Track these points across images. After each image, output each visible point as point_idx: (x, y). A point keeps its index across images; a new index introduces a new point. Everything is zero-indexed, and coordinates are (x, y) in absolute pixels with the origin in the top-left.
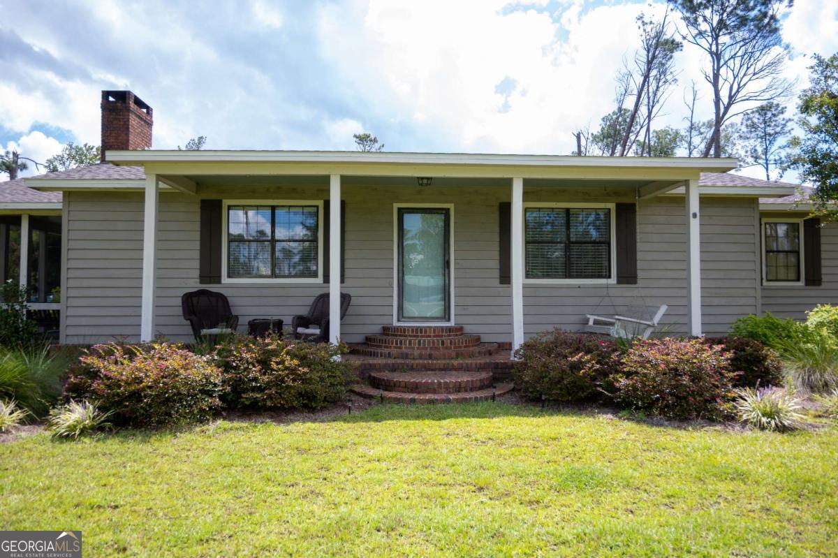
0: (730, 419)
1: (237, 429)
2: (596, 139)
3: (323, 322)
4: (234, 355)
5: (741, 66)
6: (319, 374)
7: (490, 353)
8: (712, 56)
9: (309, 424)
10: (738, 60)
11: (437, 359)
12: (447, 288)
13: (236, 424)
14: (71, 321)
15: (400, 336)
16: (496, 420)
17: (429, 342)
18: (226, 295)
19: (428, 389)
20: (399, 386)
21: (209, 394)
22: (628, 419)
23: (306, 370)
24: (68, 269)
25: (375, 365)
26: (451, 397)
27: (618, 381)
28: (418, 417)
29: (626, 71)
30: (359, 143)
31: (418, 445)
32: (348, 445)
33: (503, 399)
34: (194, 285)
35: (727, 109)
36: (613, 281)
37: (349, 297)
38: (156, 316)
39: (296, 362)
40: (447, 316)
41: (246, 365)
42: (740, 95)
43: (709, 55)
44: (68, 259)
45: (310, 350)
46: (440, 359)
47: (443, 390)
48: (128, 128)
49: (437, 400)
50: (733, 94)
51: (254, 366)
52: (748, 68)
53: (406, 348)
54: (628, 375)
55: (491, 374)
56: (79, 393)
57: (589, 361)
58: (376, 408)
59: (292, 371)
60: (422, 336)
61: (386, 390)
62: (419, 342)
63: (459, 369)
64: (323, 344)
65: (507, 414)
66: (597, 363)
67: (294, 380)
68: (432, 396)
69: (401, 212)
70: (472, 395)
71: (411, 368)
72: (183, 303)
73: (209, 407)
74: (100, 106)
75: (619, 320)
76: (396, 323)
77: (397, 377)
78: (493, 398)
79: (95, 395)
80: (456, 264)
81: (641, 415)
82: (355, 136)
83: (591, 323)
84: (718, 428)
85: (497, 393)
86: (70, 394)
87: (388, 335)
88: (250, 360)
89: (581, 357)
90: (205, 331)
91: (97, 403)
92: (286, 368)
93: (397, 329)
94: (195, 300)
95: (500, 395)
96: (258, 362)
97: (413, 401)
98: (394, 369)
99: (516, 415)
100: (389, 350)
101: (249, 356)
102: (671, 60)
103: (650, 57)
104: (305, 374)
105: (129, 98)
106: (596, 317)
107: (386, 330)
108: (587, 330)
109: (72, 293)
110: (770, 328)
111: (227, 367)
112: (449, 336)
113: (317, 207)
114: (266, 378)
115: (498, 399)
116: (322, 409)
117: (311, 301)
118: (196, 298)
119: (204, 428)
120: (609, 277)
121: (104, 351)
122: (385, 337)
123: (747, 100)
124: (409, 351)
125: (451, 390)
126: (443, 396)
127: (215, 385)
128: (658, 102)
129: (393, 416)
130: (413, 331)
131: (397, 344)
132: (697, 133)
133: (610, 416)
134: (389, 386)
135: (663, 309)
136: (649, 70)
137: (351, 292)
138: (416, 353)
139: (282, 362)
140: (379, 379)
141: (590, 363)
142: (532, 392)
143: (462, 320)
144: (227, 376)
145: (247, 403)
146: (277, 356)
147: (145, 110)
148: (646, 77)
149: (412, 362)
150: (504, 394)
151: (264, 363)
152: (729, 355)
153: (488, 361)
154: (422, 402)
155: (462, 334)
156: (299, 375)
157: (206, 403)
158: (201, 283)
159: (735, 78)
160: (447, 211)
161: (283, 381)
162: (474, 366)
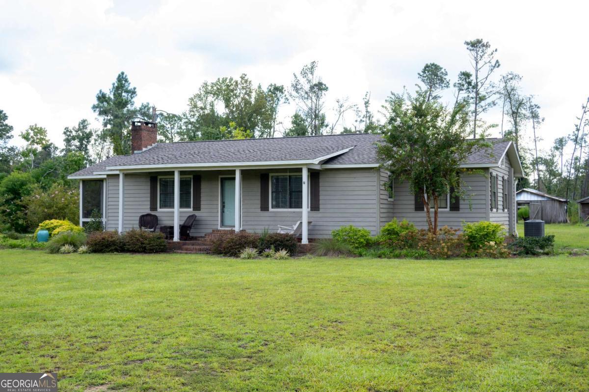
14: (109, 226)
18: (158, 216)
24: (108, 205)
34: (147, 212)
44: (108, 201)
48: (141, 138)
69: (222, 180)
72: (140, 218)
93: (220, 231)
107: (216, 231)
109: (110, 214)
113: (191, 178)
118: (146, 217)
137: (203, 215)
147: (151, 126)
158: (150, 211)
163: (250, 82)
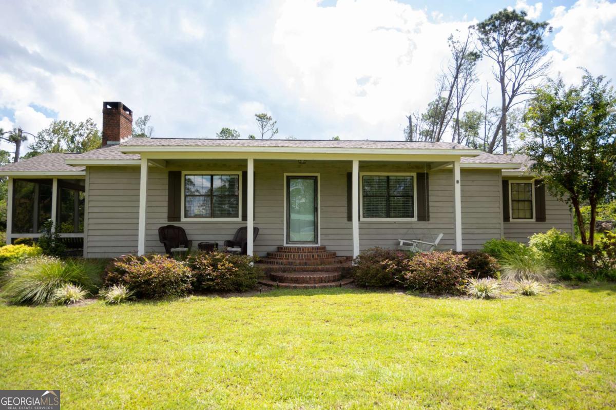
0: (463, 294)
1: (201, 300)
2: (425, 118)
3: (243, 244)
4: (197, 262)
5: (520, 71)
6: (244, 272)
7: (341, 263)
8: (499, 64)
9: (239, 298)
10: (518, 67)
11: (309, 265)
12: (316, 222)
13: (200, 298)
14: (90, 244)
15: (288, 252)
16: (340, 296)
17: (305, 256)
18: (184, 228)
19: (304, 281)
20: (287, 280)
21: (185, 282)
22: (410, 294)
23: (237, 269)
24: (89, 213)
25: (273, 268)
26: (317, 285)
27: (406, 275)
28: (298, 295)
29: (443, 74)
30: (259, 120)
31: (297, 306)
32: (262, 306)
33: (346, 286)
34: (165, 222)
35: (511, 99)
36: (415, 219)
37: (258, 229)
38: (146, 241)
39: (231, 265)
40: (316, 241)
41: (204, 267)
42: (519, 90)
43: (498, 64)
44: (89, 207)
45: (239, 259)
46: (311, 265)
47: (312, 282)
48: (119, 125)
49: (309, 287)
50: (515, 89)
51: (209, 267)
52: (525, 72)
53: (291, 259)
54: (412, 271)
55: (340, 273)
56: (114, 281)
57: (391, 264)
58: (275, 291)
59: (229, 270)
60: (301, 253)
61: (279, 282)
62: (299, 256)
63: (322, 270)
64: (245, 256)
65: (346, 292)
66: (396, 265)
67: (230, 275)
68: (306, 285)
69: (289, 179)
70: (329, 284)
71: (295, 271)
72: (159, 233)
73: (186, 289)
74: (102, 111)
75: (415, 242)
76: (285, 245)
77: (286, 275)
78: (340, 286)
79: (125, 283)
80: (321, 209)
81: (417, 292)
82: (256, 115)
83: (401, 244)
84: (456, 298)
85: (342, 283)
86: (110, 282)
87: (280, 252)
88: (206, 264)
89: (388, 262)
90: (173, 250)
91: (128, 286)
92: (226, 268)
93: (286, 248)
94: (166, 231)
95: (344, 285)
96: (211, 265)
97: (295, 288)
98: (284, 271)
99: (351, 293)
100: (282, 260)
101: (205, 262)
102: (475, 66)
103: (459, 65)
104: (236, 271)
105: (120, 106)
106: (405, 241)
107: (280, 249)
108: (399, 248)
109: (91, 227)
110: (503, 247)
111: (194, 268)
112: (317, 252)
113: (238, 175)
114: (215, 274)
115: (343, 286)
116: (246, 291)
117: (234, 232)
118: (167, 230)
119: (185, 299)
120: (413, 217)
121: (126, 259)
122: (279, 253)
123: (525, 93)
124: (294, 261)
125: (317, 282)
126: (312, 285)
127: (188, 277)
128: (465, 94)
129: (285, 294)
130: (295, 249)
131: (286, 257)
132: (494, 114)
133: (401, 293)
134: (282, 280)
135: (441, 236)
136: (458, 73)
137: (258, 226)
138: (297, 262)
139: (224, 265)
140: (276, 276)
141: (392, 265)
142: (361, 282)
143: (325, 243)
144: (194, 272)
145: (205, 287)
146: (221, 262)
147: (128, 113)
148: (456, 78)
149: (295, 267)
150: (347, 284)
151: (214, 266)
152: (466, 260)
153: (339, 266)
154: (300, 288)
155: (325, 251)
156: (233, 272)
157: (184, 286)
158: (169, 221)
159: (516, 79)
160: (315, 178)
161: (224, 275)
162: (330, 269)
163: (95, 124)
